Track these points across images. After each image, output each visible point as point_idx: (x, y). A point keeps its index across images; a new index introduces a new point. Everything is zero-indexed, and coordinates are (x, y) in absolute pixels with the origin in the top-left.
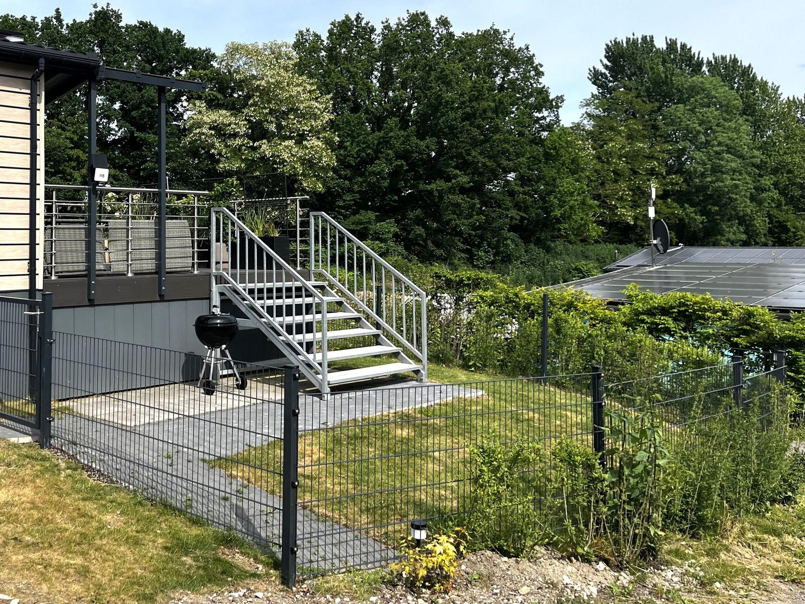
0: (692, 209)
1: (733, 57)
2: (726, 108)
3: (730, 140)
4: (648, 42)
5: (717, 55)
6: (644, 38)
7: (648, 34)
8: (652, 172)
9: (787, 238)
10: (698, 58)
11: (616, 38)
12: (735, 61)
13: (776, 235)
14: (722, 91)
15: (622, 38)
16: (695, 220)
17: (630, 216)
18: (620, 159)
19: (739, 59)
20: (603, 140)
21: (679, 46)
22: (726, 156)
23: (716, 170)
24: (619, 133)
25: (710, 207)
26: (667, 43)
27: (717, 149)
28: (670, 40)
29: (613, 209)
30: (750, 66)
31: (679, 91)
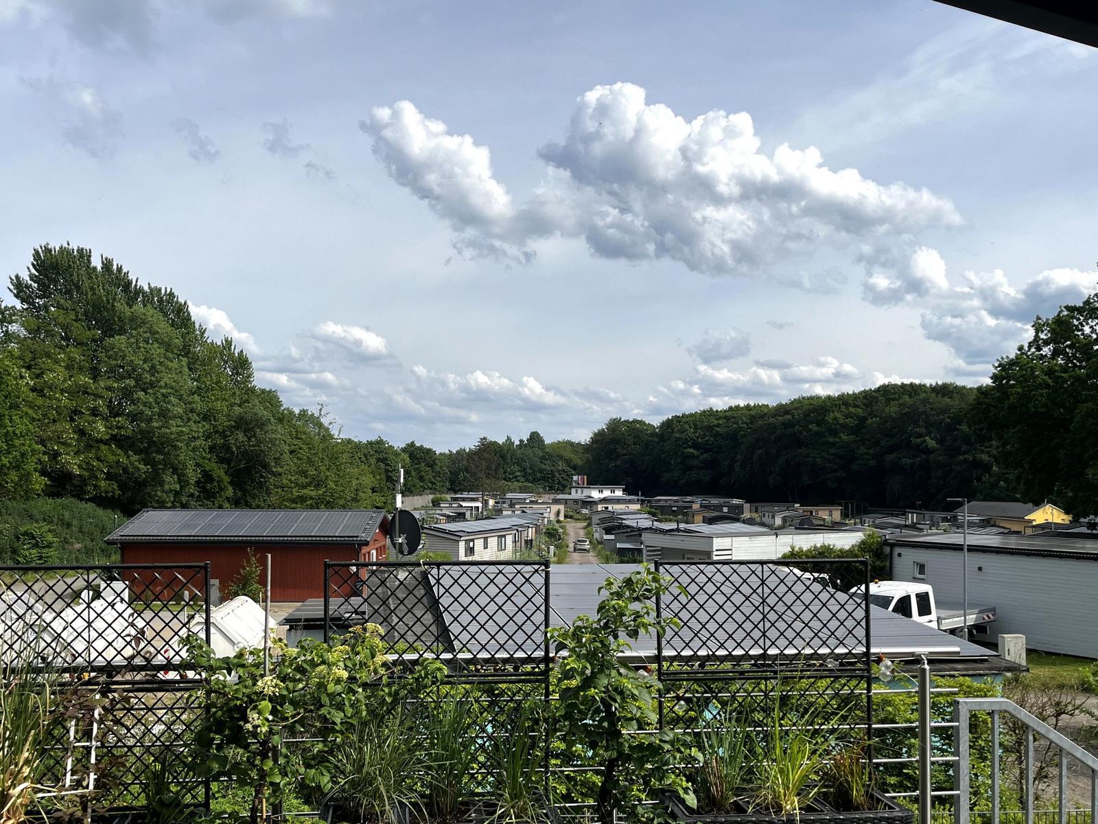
0: (137, 457)
1: (168, 290)
2: (168, 346)
3: (174, 382)
4: (84, 255)
5: (152, 286)
6: (80, 251)
7: (86, 247)
8: (95, 412)
9: (211, 488)
10: (136, 285)
11: (48, 244)
12: (171, 295)
13: (201, 485)
14: (163, 327)
15: (55, 245)
16: (139, 469)
17: (75, 463)
18: (62, 394)
19: (176, 294)
20: (40, 369)
21: (115, 267)
22: (172, 398)
23: (164, 415)
24: (57, 362)
25: (154, 455)
26: (103, 262)
27: (164, 391)
28: (106, 259)
29: (55, 455)
30: (185, 303)
31: (120, 319)
